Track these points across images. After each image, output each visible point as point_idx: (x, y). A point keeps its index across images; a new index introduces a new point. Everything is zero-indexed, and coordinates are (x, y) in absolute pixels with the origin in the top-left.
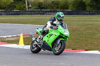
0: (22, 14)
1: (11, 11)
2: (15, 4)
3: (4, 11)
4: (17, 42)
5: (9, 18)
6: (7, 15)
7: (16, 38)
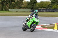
0: (56, 11)
1: (49, 9)
2: (52, 5)
3: (45, 9)
4: (53, 28)
5: (48, 13)
6: (47, 11)
7: (52, 26)
